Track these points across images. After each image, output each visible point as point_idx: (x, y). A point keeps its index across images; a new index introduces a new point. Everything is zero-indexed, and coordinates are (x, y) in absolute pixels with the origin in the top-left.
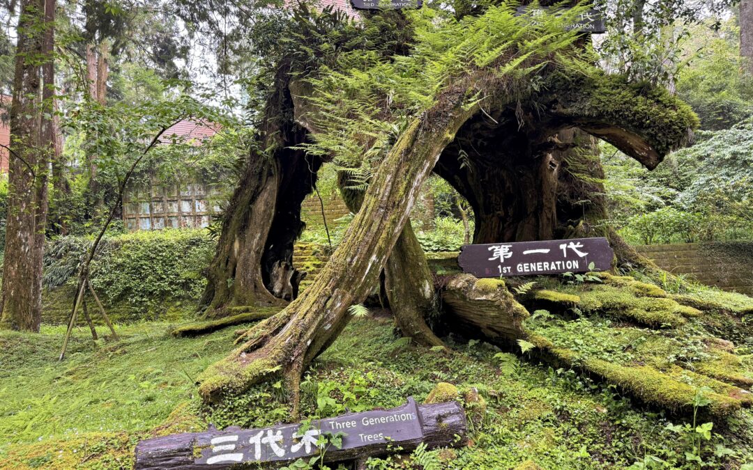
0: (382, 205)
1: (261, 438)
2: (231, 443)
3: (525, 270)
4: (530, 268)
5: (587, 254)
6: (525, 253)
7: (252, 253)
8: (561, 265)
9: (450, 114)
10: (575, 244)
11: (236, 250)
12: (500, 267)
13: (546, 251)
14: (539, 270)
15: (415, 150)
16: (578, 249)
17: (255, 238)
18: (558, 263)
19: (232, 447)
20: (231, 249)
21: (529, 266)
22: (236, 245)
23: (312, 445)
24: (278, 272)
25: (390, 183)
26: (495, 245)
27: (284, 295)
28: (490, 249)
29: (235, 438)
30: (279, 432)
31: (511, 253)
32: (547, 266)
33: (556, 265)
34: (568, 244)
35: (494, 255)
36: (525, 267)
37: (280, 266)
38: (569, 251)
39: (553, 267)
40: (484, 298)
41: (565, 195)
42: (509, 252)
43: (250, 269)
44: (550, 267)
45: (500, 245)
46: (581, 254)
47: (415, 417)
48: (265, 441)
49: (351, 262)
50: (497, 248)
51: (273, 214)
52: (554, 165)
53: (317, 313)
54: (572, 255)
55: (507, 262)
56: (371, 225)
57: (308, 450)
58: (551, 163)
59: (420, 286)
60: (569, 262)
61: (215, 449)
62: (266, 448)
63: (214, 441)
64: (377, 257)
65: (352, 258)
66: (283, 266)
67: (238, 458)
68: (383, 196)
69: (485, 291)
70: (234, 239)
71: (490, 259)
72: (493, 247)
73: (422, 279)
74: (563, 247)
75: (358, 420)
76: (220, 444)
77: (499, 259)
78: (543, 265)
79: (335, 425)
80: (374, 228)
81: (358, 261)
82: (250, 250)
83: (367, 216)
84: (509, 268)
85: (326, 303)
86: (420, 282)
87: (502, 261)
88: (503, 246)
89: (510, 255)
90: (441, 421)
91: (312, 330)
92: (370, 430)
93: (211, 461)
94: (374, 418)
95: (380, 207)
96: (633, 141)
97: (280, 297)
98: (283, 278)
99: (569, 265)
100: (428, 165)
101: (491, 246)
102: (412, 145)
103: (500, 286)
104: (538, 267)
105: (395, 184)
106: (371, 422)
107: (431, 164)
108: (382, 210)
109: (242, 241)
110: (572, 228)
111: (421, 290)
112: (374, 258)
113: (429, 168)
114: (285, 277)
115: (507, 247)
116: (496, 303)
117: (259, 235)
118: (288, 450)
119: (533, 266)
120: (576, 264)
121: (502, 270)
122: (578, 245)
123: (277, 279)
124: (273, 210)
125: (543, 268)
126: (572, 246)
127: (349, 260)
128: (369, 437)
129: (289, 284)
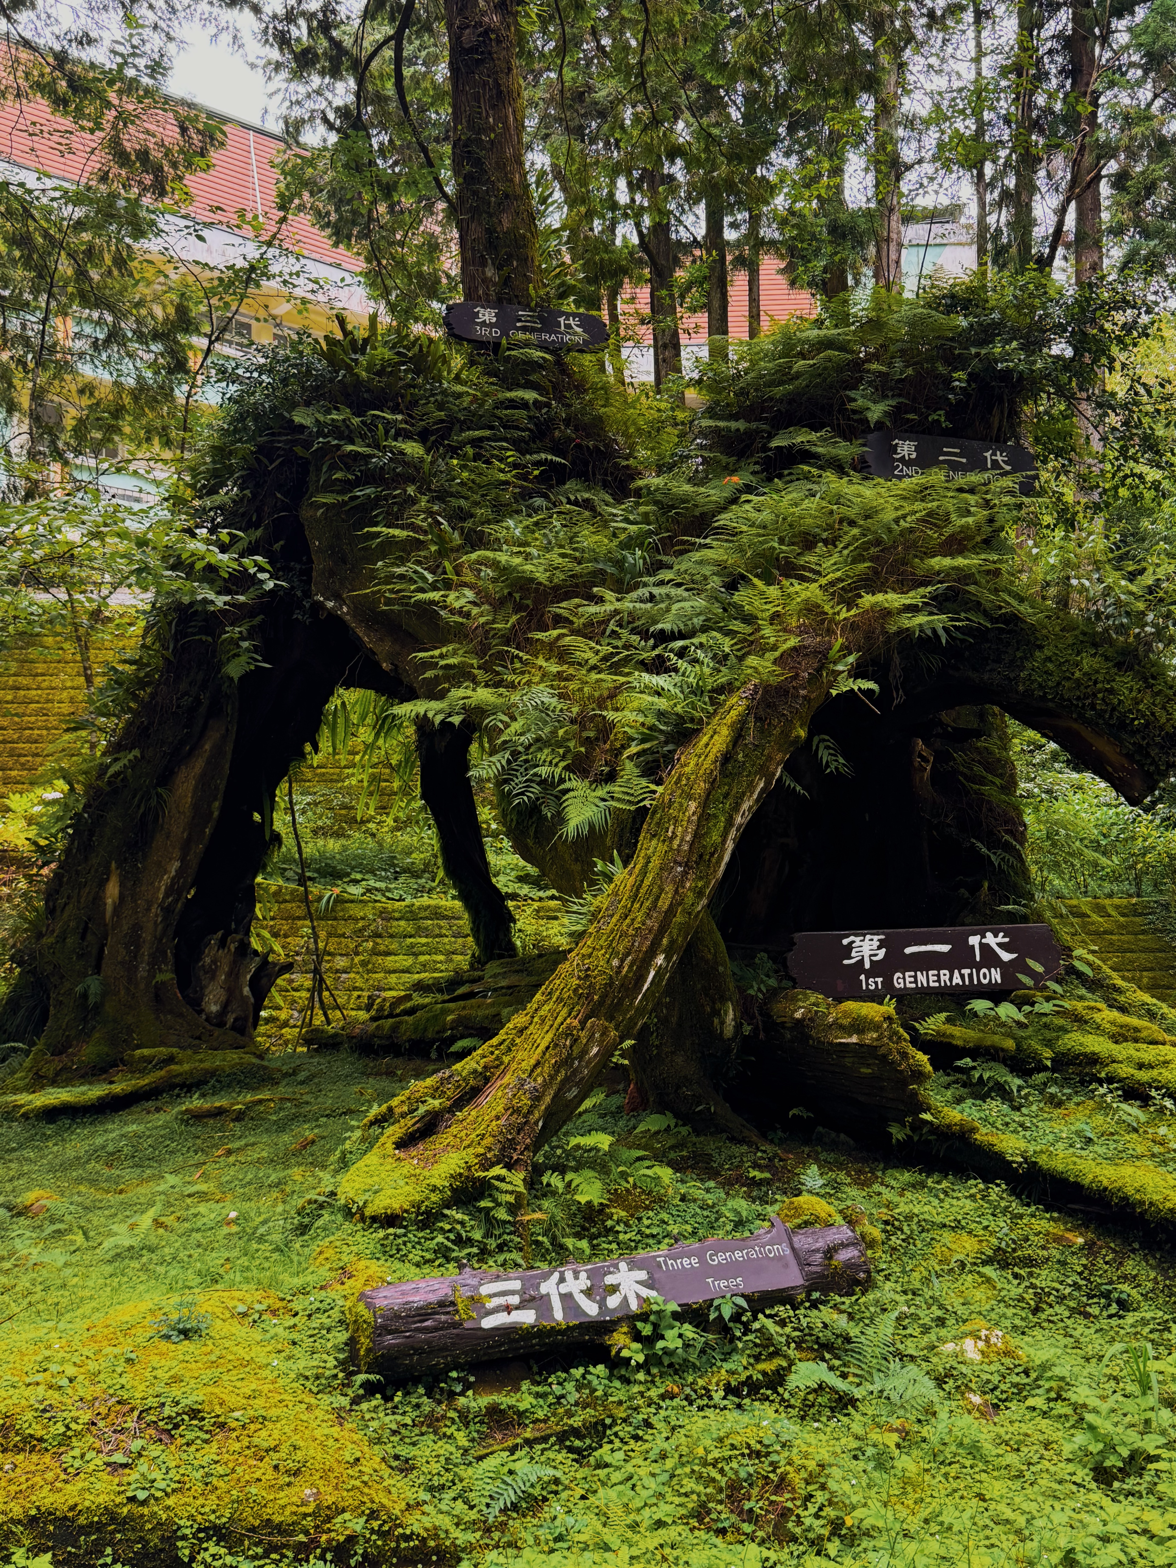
0: (679, 859)
1: (558, 1284)
2: (512, 1293)
3: (909, 985)
4: (916, 982)
5: (1015, 955)
6: (908, 951)
7: (155, 910)
8: (971, 976)
9: (803, 692)
10: (996, 936)
11: (109, 901)
12: (863, 977)
13: (945, 948)
14: (932, 984)
15: (739, 756)
16: (1000, 945)
17: (166, 872)
18: (966, 972)
19: (516, 1299)
20: (98, 900)
21: (915, 977)
22: (112, 890)
23: (639, 1297)
24: (214, 962)
25: (695, 818)
26: (856, 935)
27: (230, 1019)
28: (845, 942)
29: (516, 1285)
30: (583, 1275)
31: (883, 951)
32: (947, 978)
33: (962, 976)
34: (983, 936)
35: (853, 954)
36: (908, 979)
37: (222, 944)
38: (985, 947)
39: (957, 980)
40: (854, 1039)
42: (879, 948)
43: (146, 951)
44: (951, 979)
45: (864, 935)
46: (1006, 956)
47: (788, 1252)
48: (564, 1288)
50: (858, 939)
51: (216, 814)
52: (926, 760)
54: (989, 958)
55: (877, 968)
56: (658, 898)
57: (634, 1306)
58: (920, 756)
59: (716, 1013)
60: (984, 970)
61: (491, 1304)
62: (567, 1298)
63: (485, 1290)
64: (665, 958)
66: (232, 947)
67: (527, 1317)
68: (682, 840)
69: (859, 1026)
70: (107, 873)
71: (846, 962)
72: (852, 938)
73: (723, 999)
74: (974, 940)
75: (702, 1255)
76: (495, 1295)
77: (861, 961)
78: (938, 976)
79: (665, 1262)
80: (664, 903)
81: (631, 966)
82: (150, 904)
83: (650, 877)
84: (880, 980)
85: (571, 1048)
86: (718, 1006)
87: (867, 965)
88: (868, 937)
90: (831, 1258)
91: (548, 1099)
92: (722, 1271)
93: (488, 1323)
94: (722, 1251)
95: (675, 862)
97: (221, 1024)
98: (229, 974)
99: (985, 977)
100: (762, 785)
101: (847, 936)
102: (734, 746)
103: (889, 1019)
104: (931, 978)
105: (704, 818)
106: (721, 1258)
107: (768, 783)
108: (679, 869)
109: (129, 880)
111: (716, 1021)
112: (660, 960)
113: (763, 790)
114: (234, 974)
115: (876, 938)
116: (883, 1051)
117: (177, 864)
118: (602, 1304)
119: (921, 978)
120: (996, 975)
121: (867, 984)
122: (1000, 939)
123: (213, 978)
124: (217, 804)
125: (939, 981)
126: (990, 939)
128: (723, 1284)
129: (246, 990)
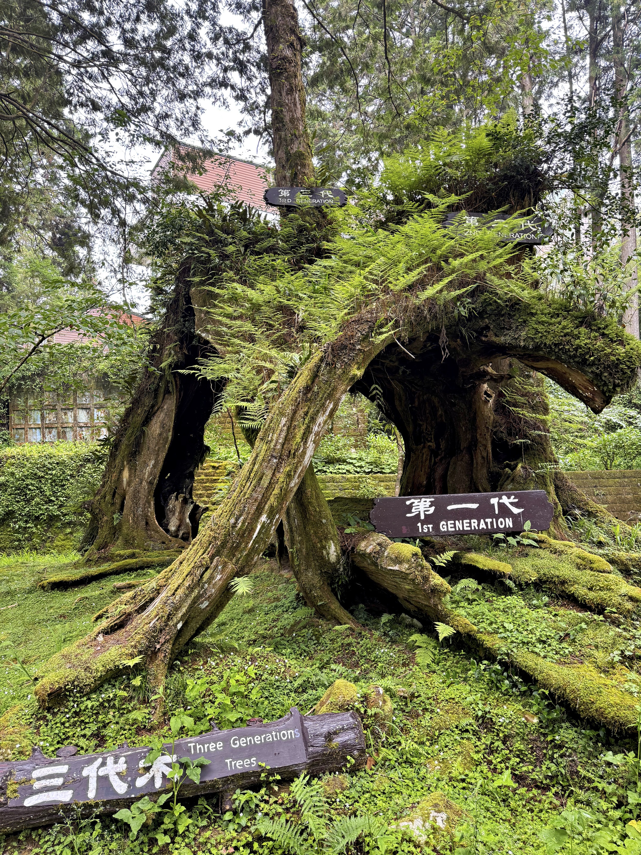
0: (274, 454)
1: (98, 768)
2: (58, 776)
3: (450, 529)
4: (455, 527)
5: (522, 510)
6: (450, 508)
7: (144, 483)
8: (492, 523)
9: (359, 347)
10: (509, 498)
11: (125, 480)
12: (419, 525)
13: (475, 506)
14: (466, 529)
15: (316, 389)
16: (512, 504)
17: (148, 465)
18: (489, 520)
19: (59, 781)
20: (119, 479)
21: (455, 524)
22: (126, 474)
23: (164, 776)
24: (174, 507)
25: (285, 428)
26: (415, 499)
27: (181, 533)
28: (408, 503)
29: (64, 769)
30: (122, 760)
31: (433, 508)
32: (476, 525)
33: (486, 524)
34: (500, 498)
35: (413, 510)
36: (449, 526)
37: (177, 498)
38: (502, 506)
39: (483, 526)
40: (396, 568)
41: (502, 432)
42: (430, 506)
43: (141, 502)
44: (478, 525)
45: (421, 499)
46: (516, 511)
47: (299, 735)
48: (102, 772)
49: (235, 523)
50: (416, 501)
51: (170, 438)
52: (489, 396)
53: (191, 589)
54: (504, 511)
55: (429, 519)
56: (261, 479)
57: (158, 784)
58: (486, 393)
59: (324, 547)
60: (501, 519)
61: (37, 785)
62: (103, 780)
63: (36, 774)
64: (268, 517)
65: (237, 519)
66: (180, 500)
67: (64, 796)
68: (277, 442)
69: (398, 560)
70: (123, 467)
71: (408, 515)
72: (412, 501)
73: (326, 539)
74: (494, 501)
75: (226, 741)
76: (44, 778)
77: (418, 515)
78: (470, 523)
79: (195, 747)
80: (265, 482)
81: (244, 522)
82: (141, 481)
83: (256, 467)
84: (430, 526)
85: (202, 576)
86: (324, 543)
87: (422, 517)
88: (423, 500)
89: (432, 510)
90: (330, 740)
91: (184, 610)
92: (239, 754)
93: (29, 802)
94: (246, 737)
95: (272, 456)
96: (576, 378)
97: (176, 536)
98: (180, 512)
99: (501, 524)
100: (331, 406)
101: (409, 499)
102: (313, 382)
103: (415, 555)
104: (465, 525)
105: (290, 428)
106: (243, 742)
108: (275, 461)
109: (133, 470)
110: (510, 471)
111: (324, 552)
112: (264, 518)
114: (182, 512)
115: (428, 500)
116: (410, 577)
117: (153, 462)
118: (132, 784)
119: (459, 524)
120: (509, 523)
121: (422, 529)
122: (512, 499)
123: (174, 514)
124: (170, 433)
125: (470, 526)
126: (505, 500)
127: (232, 521)
128: (239, 763)
129: (188, 520)
